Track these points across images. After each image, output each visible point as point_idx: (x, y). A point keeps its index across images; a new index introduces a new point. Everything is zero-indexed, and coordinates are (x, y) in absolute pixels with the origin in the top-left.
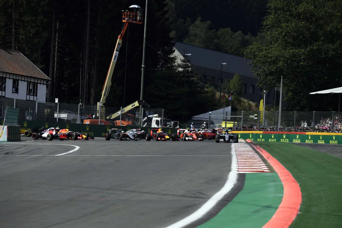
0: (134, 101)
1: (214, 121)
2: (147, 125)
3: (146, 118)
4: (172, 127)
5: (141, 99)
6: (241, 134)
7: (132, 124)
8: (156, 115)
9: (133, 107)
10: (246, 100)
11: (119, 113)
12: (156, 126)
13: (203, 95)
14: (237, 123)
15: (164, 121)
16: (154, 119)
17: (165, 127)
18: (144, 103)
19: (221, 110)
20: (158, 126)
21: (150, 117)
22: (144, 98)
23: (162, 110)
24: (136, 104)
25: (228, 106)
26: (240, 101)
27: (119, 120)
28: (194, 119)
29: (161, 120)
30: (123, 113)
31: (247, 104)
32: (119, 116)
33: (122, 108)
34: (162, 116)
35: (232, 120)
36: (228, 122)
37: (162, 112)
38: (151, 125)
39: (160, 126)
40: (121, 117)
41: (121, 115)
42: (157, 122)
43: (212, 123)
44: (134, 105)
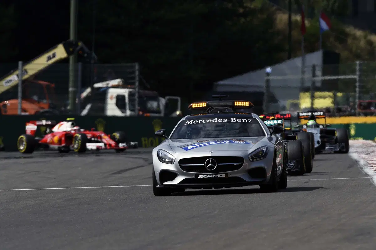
0: (53, 45)
1: (277, 93)
2: (91, 110)
3: (89, 90)
4: (162, 115)
5: (72, 37)
6: (357, 125)
7: (50, 107)
8: (116, 82)
9: (51, 62)
10: (359, 33)
11: (13, 79)
12: (117, 113)
13: (242, 20)
14: (343, 97)
15: (140, 97)
16: (113, 93)
17: (143, 114)
18: (82, 49)
19: (297, 62)
20: (123, 112)
21: (99, 88)
22: (80, 35)
23: (135, 66)
24: (60, 52)
25: (311, 49)
26: (342, 37)
27: (15, 97)
28: (219, 89)
29: (131, 95)
31: (362, 43)
32: (15, 87)
33: (24, 65)
34: (133, 84)
35: (326, 86)
36: (318, 94)
37: (134, 72)
38: (103, 109)
39: (128, 113)
40: (20, 89)
41: (20, 84)
42: (120, 102)
43: (273, 99)
44: (54, 56)
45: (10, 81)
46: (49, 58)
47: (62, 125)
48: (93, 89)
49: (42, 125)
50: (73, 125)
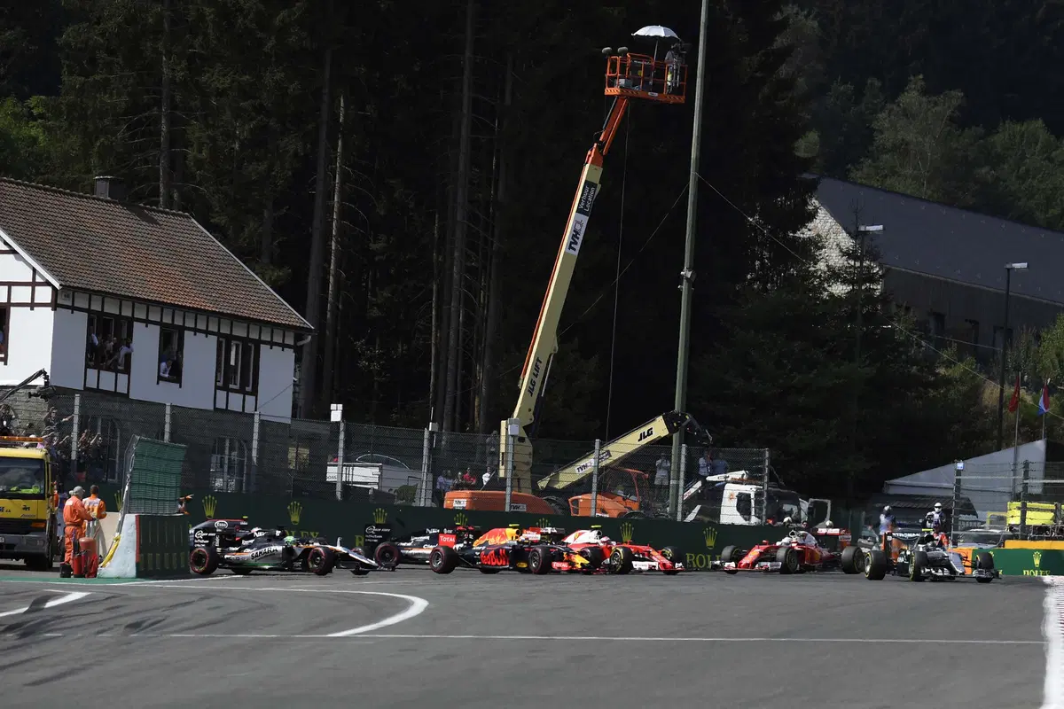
0: (650, 418)
1: (976, 500)
2: (700, 512)
3: (699, 484)
5: (677, 408)
7: (640, 507)
8: (737, 475)
9: (644, 441)
11: (589, 463)
12: (738, 520)
13: (932, 393)
15: (770, 498)
16: (732, 491)
17: (774, 522)
18: (690, 425)
19: (1005, 456)
20: (746, 520)
22: (689, 406)
23: (764, 452)
24: (659, 428)
25: (1032, 438)
27: (589, 492)
28: (892, 491)
29: (758, 494)
30: (604, 463)
32: (590, 476)
33: (602, 446)
34: (761, 478)
35: (1049, 494)
37: (762, 462)
38: (717, 514)
39: (754, 520)
40: (595, 480)
41: (596, 472)
42: (743, 504)
43: (969, 509)
44: (650, 433)
45: (585, 466)
46: (643, 436)
47: (580, 534)
48: (705, 483)
49: (547, 534)
50: (600, 535)
